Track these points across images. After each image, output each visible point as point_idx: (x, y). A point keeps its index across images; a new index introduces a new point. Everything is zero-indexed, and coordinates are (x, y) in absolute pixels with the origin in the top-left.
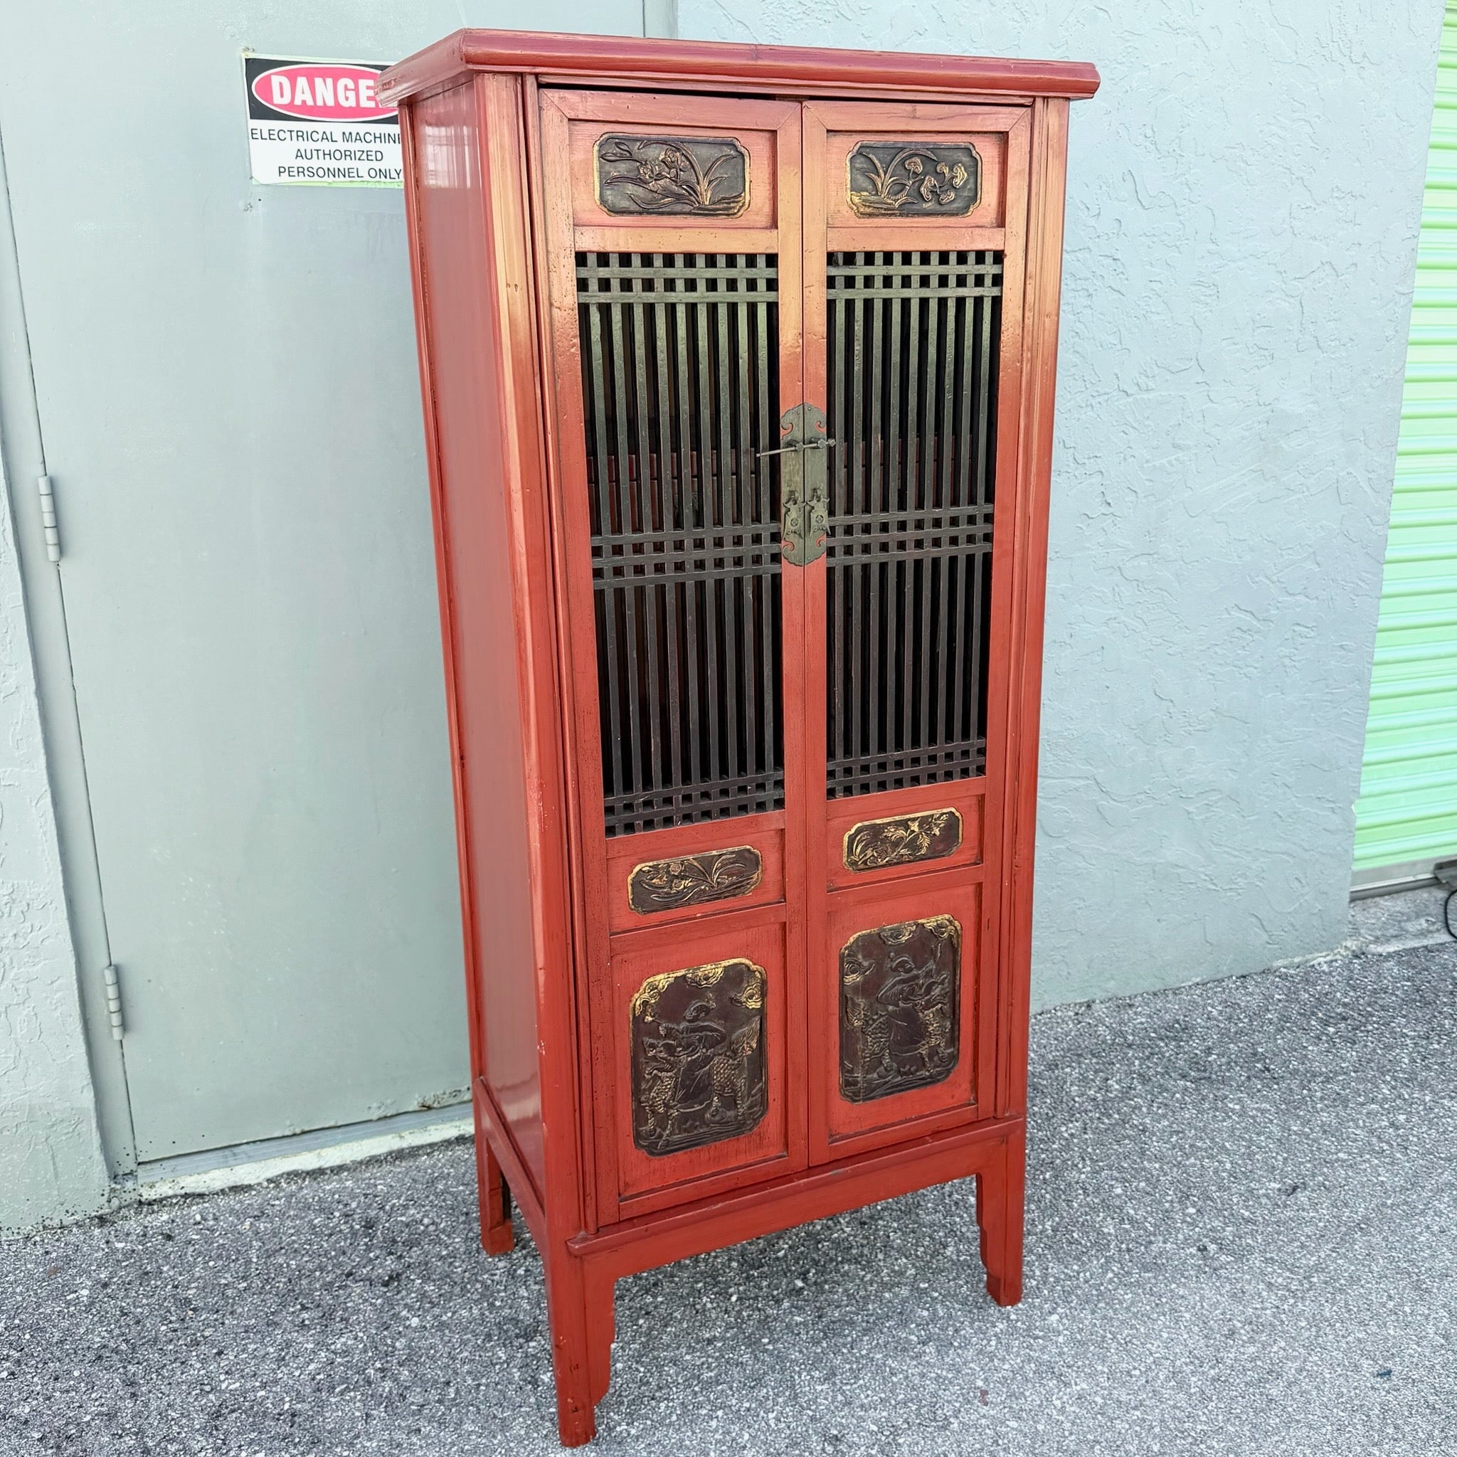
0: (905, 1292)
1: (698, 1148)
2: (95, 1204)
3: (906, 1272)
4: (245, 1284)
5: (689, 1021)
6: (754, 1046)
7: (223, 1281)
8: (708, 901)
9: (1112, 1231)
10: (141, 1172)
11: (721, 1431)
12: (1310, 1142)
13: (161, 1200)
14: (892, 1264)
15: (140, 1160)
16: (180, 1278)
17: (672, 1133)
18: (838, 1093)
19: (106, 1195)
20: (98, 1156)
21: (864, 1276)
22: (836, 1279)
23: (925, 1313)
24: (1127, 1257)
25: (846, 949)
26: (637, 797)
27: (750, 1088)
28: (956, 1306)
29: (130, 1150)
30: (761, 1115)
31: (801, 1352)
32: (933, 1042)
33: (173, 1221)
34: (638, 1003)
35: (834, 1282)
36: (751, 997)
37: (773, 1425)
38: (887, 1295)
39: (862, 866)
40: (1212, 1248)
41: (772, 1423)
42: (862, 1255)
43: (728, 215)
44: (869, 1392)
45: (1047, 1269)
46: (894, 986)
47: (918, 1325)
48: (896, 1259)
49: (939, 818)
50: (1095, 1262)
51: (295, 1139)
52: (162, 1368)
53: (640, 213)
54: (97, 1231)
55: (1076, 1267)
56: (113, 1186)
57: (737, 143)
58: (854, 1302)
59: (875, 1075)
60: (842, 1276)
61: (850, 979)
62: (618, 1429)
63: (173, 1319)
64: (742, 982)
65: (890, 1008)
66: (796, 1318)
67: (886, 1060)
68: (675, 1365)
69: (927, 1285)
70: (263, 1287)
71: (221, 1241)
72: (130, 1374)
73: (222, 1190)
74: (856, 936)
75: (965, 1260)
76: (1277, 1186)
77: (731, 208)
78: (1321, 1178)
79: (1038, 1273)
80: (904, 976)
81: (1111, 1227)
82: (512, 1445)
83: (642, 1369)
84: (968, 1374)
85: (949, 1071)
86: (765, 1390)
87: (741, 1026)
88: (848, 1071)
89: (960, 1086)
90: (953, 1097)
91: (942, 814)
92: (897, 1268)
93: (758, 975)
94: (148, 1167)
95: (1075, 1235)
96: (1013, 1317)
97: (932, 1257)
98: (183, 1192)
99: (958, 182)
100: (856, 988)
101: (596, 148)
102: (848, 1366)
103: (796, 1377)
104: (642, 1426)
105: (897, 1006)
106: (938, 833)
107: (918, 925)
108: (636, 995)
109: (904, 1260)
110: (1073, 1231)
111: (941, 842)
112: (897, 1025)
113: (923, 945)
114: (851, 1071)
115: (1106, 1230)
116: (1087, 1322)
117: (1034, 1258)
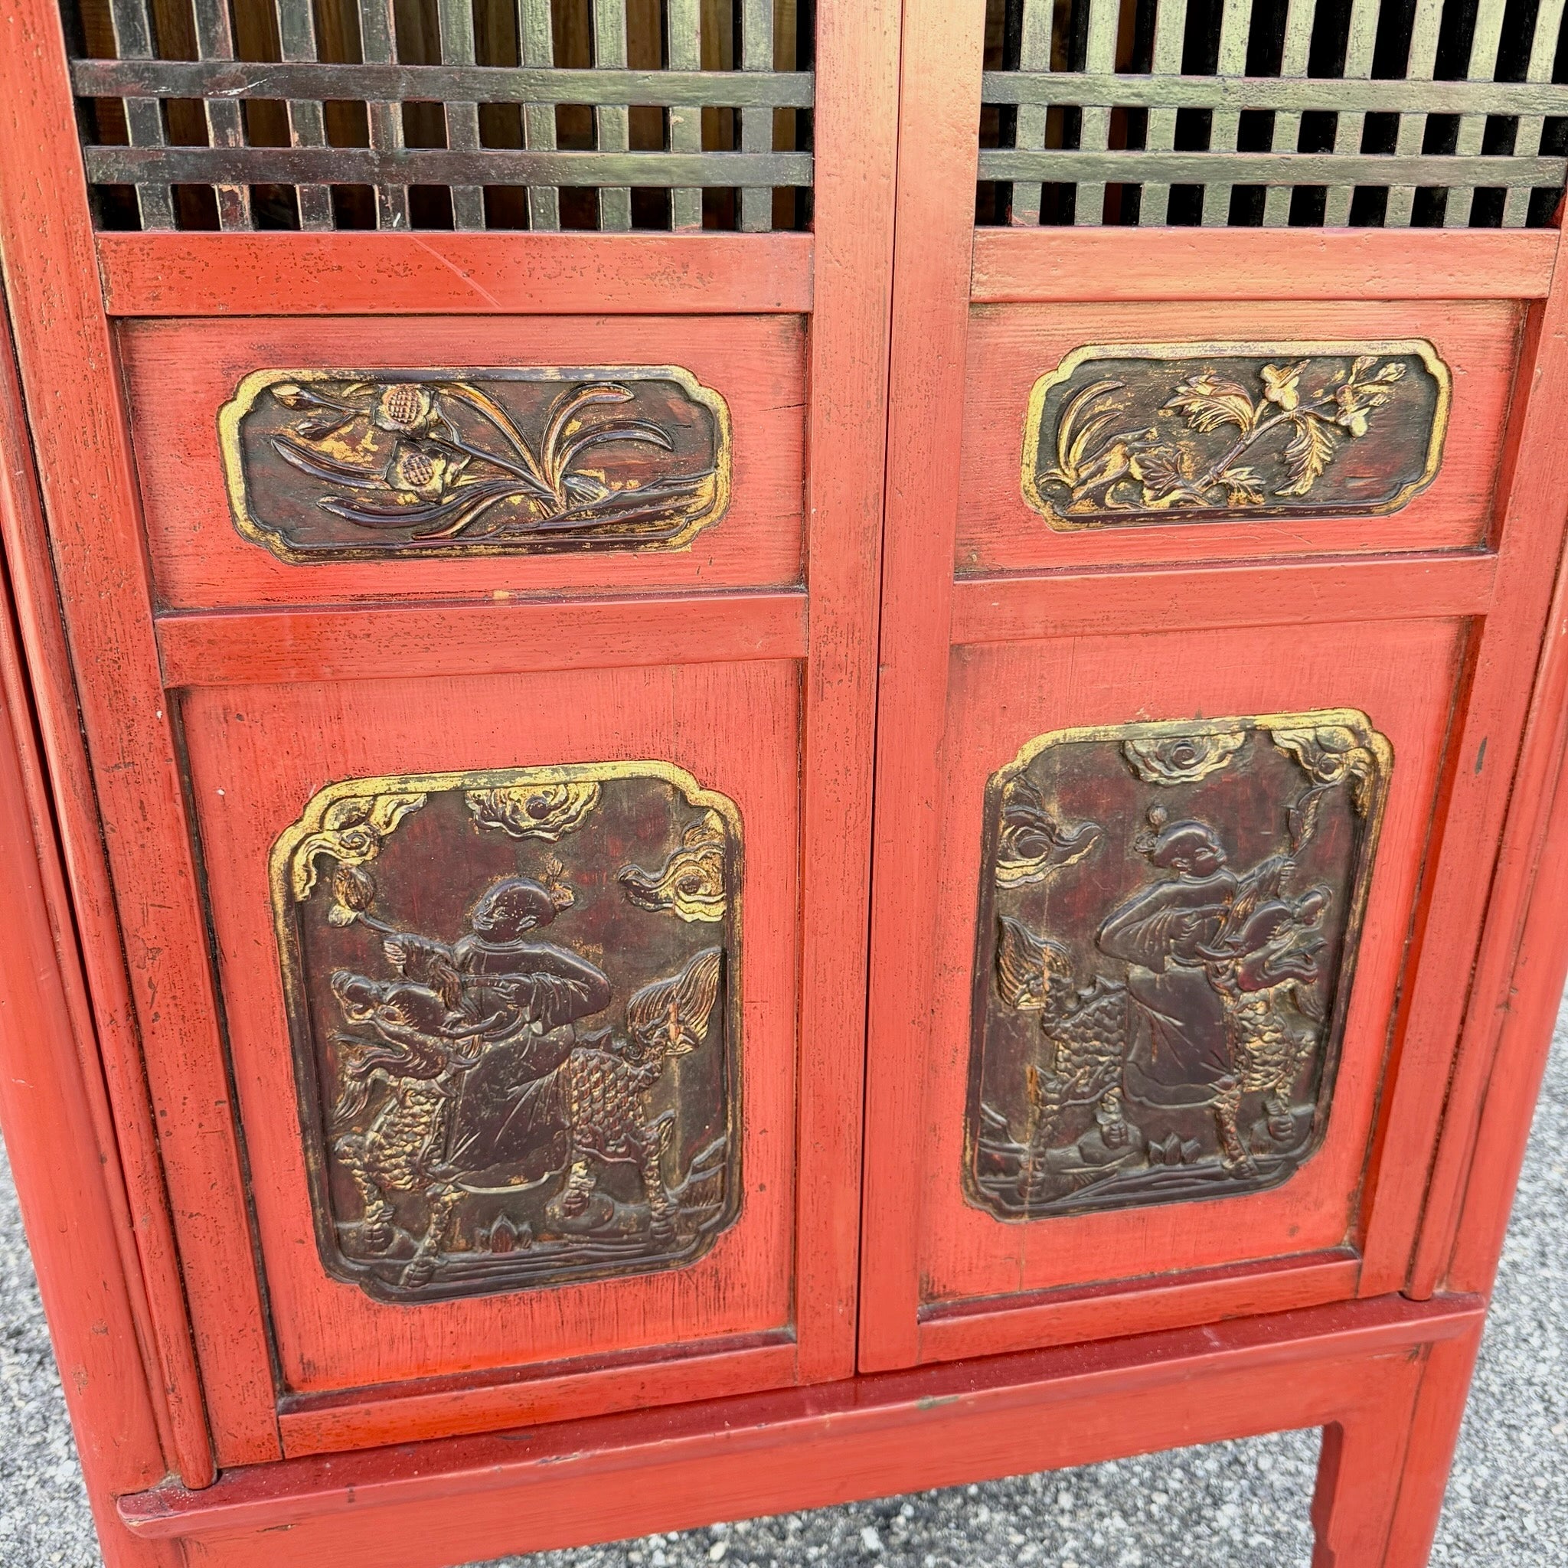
1: (528, 1292)
3: (1117, 1554)
5: (486, 936)
6: (702, 1032)
8: (534, 549)
14: (1090, 1526)
17: (441, 1247)
18: (956, 1188)
21: (1020, 1548)
22: (955, 1543)
25: (1009, 778)
26: (212, 78)
27: (690, 1149)
30: (722, 1224)
32: (1257, 1082)
34: (300, 859)
35: (949, 1551)
36: (691, 886)
39: (1084, 508)
42: (1024, 1490)
46: (1154, 907)
48: (1101, 1516)
49: (1370, 373)
59: (1073, 1153)
60: (972, 1538)
61: (1015, 873)
64: (661, 836)
65: (1137, 972)
67: (1111, 1117)
74: (1045, 740)
75: (1261, 1547)
80: (1189, 883)
85: (1292, 1165)
87: (660, 970)
88: (992, 1133)
89: (1318, 1204)
90: (1293, 1231)
91: (1385, 360)
92: (1098, 1540)
93: (715, 823)
95: (1528, 1522)
97: (1185, 1524)
100: (1033, 903)
105: (1158, 968)
106: (1360, 427)
107: (1251, 732)
108: (291, 836)
109: (1118, 1521)
111: (1370, 461)
112: (1152, 1023)
113: (1262, 797)
114: (1002, 1133)
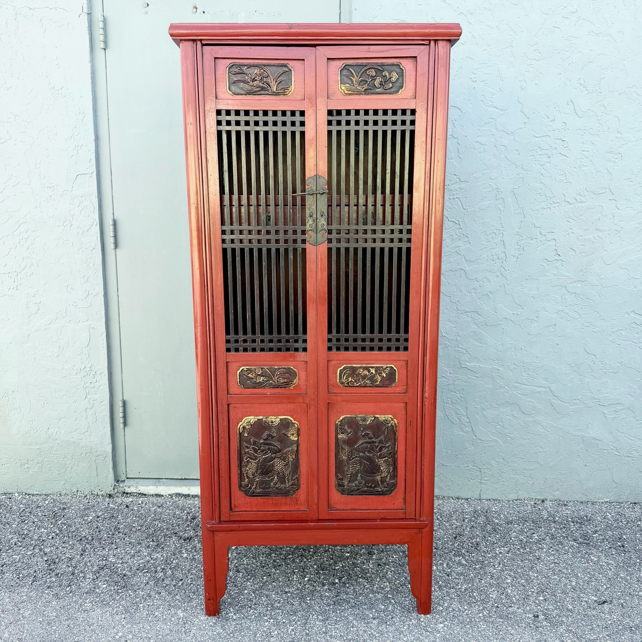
0: (379, 596)
1: (268, 497)
2: (109, 490)
4: (140, 528)
5: (264, 440)
6: (294, 457)
7: (134, 525)
8: (273, 388)
9: (494, 597)
10: (127, 481)
11: (267, 627)
12: (627, 583)
13: (131, 493)
14: (381, 584)
15: (127, 477)
16: (122, 521)
17: (255, 488)
18: (334, 488)
19: (113, 487)
20: (111, 471)
21: (366, 585)
23: (383, 607)
24: (495, 610)
25: (339, 422)
26: (240, 337)
27: (293, 477)
28: (399, 608)
29: (124, 472)
30: (297, 490)
31: (320, 607)
32: (383, 475)
33: (132, 502)
34: (241, 427)
35: (352, 584)
36: (293, 434)
37: (289, 632)
38: (371, 595)
39: (346, 385)
40: (541, 617)
41: (289, 631)
43: (284, 95)
44: (337, 631)
45: (451, 605)
46: (363, 444)
47: (376, 611)
49: (385, 369)
50: (477, 608)
51: (182, 481)
52: (97, 548)
53: (246, 95)
54: (107, 499)
55: (466, 607)
56: (116, 484)
57: (288, 66)
58: (355, 594)
59: (354, 484)
60: (357, 583)
61: (340, 436)
62: (230, 614)
63: (111, 533)
64: (288, 427)
65: (361, 454)
66: (326, 593)
67: (359, 478)
68: (267, 597)
69: (391, 596)
70: (145, 530)
71: (142, 512)
72: (86, 547)
73: (152, 495)
74: (343, 417)
76: (595, 599)
77: (285, 92)
78: (622, 601)
79: (446, 605)
80: (368, 440)
81: (495, 595)
82: (188, 608)
83: (253, 595)
84: (385, 637)
85: (392, 491)
86: (295, 617)
87: (288, 447)
88: (340, 479)
89: (398, 500)
90: (394, 504)
91: (387, 367)
92: (382, 586)
93: (296, 426)
94: (130, 480)
95: (475, 594)
96: (422, 619)
98: (139, 492)
99: (393, 79)
100: (344, 442)
101: (227, 69)
102: (335, 618)
103: (311, 616)
104: (239, 616)
105: (364, 453)
106: (385, 376)
107: (375, 417)
108: (240, 423)
110: (475, 592)
111: (387, 380)
112: (364, 463)
113: (378, 428)
114: (342, 479)
115: (491, 596)
116: (456, 631)
117: (448, 598)
